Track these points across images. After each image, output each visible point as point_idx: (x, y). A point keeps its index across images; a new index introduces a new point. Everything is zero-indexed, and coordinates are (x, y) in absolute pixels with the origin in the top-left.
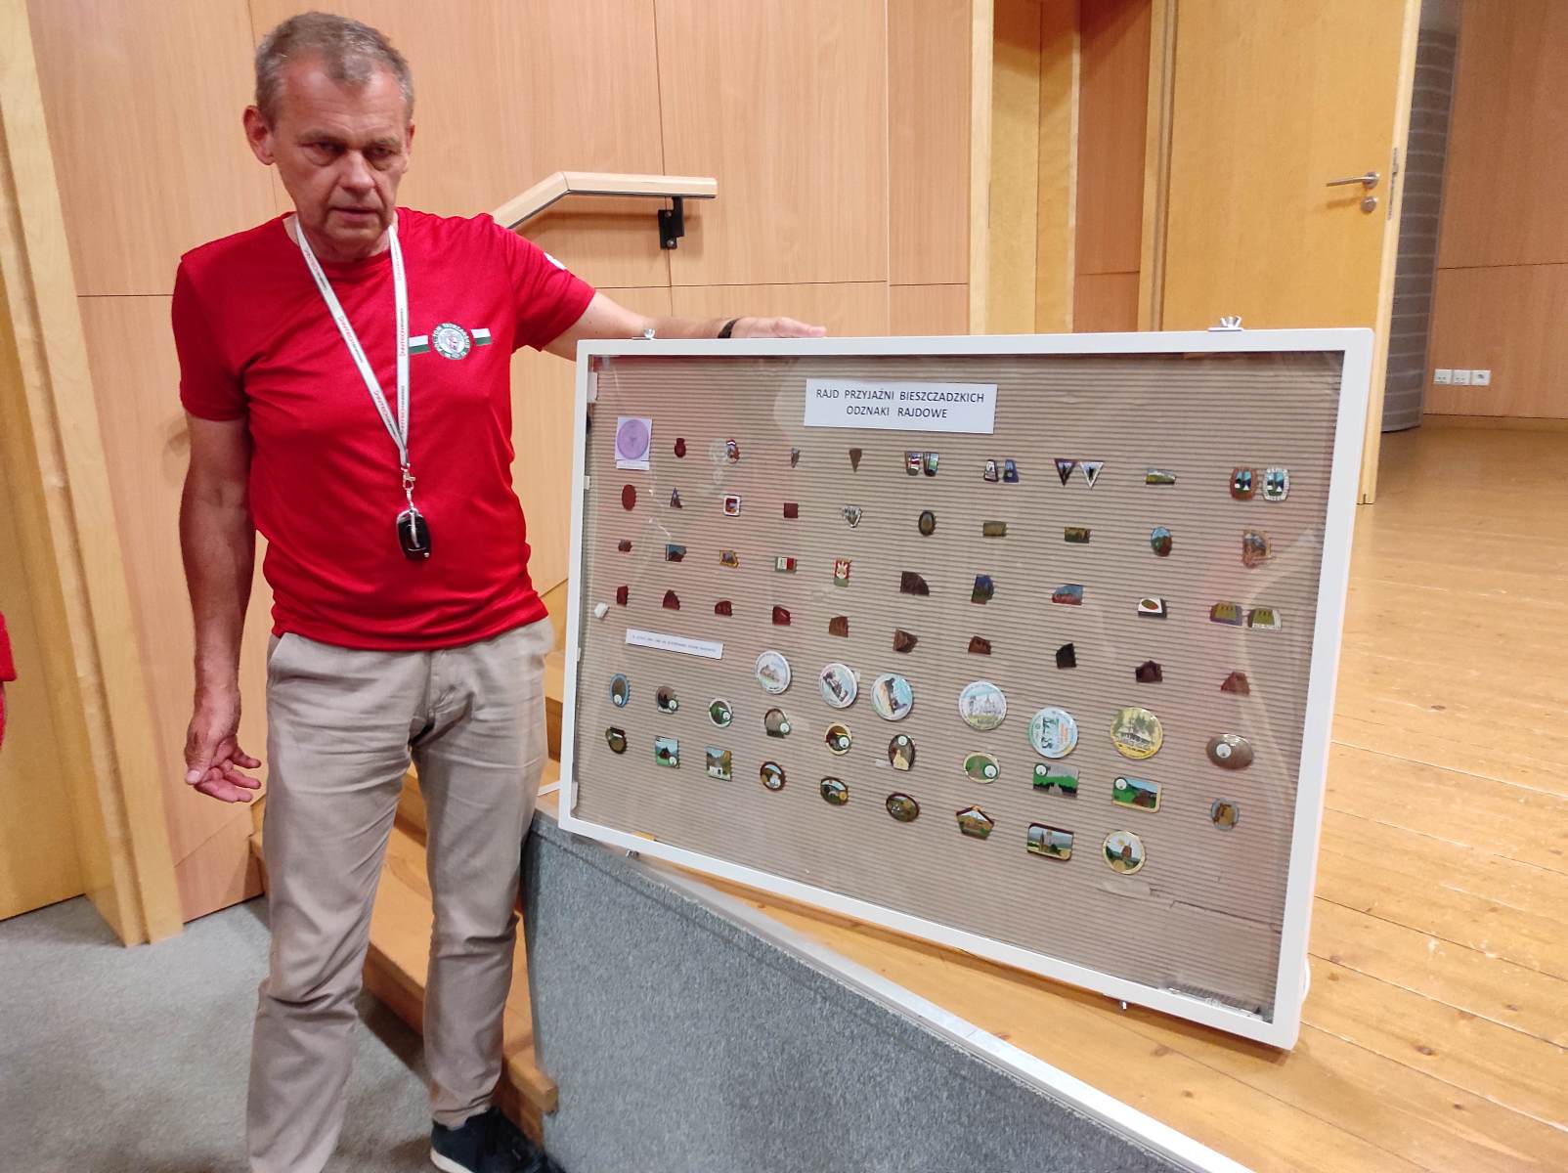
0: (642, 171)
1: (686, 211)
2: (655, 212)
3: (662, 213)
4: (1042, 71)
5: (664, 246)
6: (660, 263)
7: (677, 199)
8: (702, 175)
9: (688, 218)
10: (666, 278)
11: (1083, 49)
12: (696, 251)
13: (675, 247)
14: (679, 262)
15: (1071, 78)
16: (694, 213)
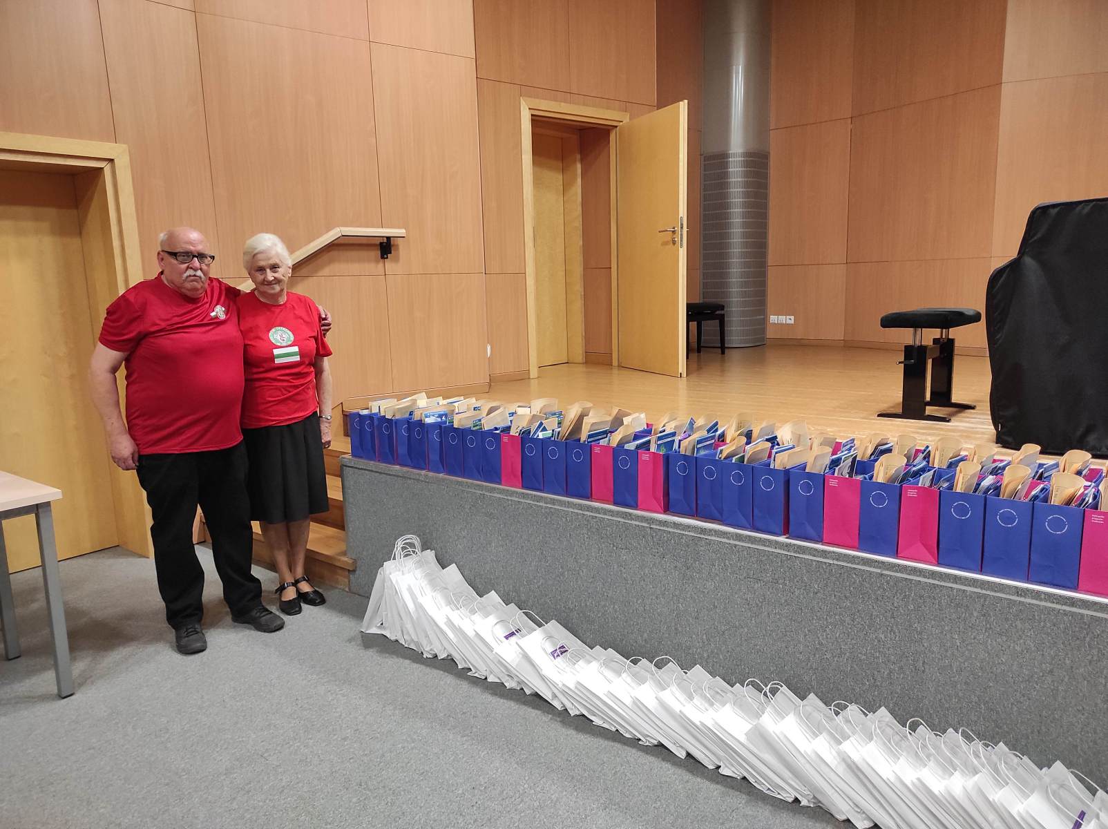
0: (373, 226)
1: (392, 243)
2: (378, 243)
3: (381, 244)
4: (563, 171)
5: (382, 257)
6: (381, 265)
7: (388, 238)
8: (399, 228)
9: (393, 245)
10: (383, 271)
11: (582, 160)
12: (397, 260)
13: (387, 258)
14: (389, 264)
15: (576, 175)
16: (396, 243)
